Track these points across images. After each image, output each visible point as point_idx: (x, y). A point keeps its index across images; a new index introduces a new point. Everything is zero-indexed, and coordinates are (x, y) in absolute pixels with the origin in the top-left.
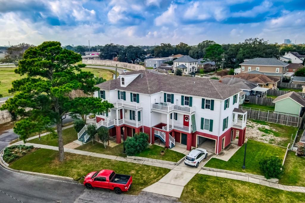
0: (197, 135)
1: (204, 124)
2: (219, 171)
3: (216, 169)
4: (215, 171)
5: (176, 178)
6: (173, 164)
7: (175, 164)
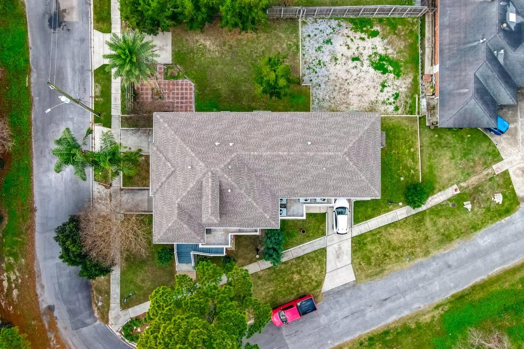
5: (338, 257)
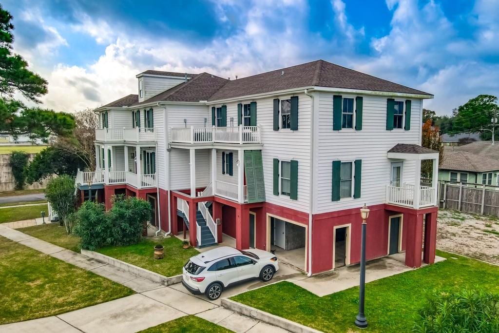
0: (268, 214)
1: (280, 178)
2: (267, 320)
3: (259, 311)
4: (256, 319)
6: (158, 279)
7: (163, 282)
